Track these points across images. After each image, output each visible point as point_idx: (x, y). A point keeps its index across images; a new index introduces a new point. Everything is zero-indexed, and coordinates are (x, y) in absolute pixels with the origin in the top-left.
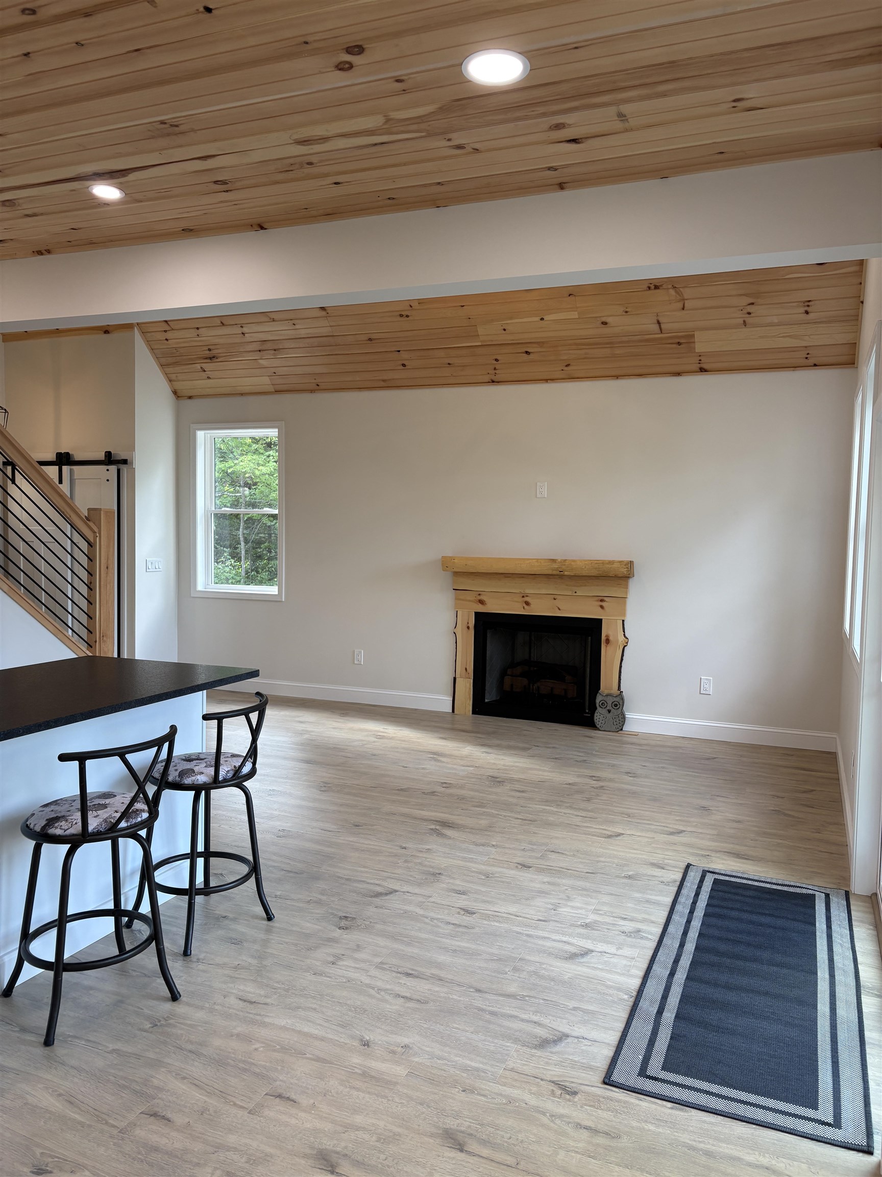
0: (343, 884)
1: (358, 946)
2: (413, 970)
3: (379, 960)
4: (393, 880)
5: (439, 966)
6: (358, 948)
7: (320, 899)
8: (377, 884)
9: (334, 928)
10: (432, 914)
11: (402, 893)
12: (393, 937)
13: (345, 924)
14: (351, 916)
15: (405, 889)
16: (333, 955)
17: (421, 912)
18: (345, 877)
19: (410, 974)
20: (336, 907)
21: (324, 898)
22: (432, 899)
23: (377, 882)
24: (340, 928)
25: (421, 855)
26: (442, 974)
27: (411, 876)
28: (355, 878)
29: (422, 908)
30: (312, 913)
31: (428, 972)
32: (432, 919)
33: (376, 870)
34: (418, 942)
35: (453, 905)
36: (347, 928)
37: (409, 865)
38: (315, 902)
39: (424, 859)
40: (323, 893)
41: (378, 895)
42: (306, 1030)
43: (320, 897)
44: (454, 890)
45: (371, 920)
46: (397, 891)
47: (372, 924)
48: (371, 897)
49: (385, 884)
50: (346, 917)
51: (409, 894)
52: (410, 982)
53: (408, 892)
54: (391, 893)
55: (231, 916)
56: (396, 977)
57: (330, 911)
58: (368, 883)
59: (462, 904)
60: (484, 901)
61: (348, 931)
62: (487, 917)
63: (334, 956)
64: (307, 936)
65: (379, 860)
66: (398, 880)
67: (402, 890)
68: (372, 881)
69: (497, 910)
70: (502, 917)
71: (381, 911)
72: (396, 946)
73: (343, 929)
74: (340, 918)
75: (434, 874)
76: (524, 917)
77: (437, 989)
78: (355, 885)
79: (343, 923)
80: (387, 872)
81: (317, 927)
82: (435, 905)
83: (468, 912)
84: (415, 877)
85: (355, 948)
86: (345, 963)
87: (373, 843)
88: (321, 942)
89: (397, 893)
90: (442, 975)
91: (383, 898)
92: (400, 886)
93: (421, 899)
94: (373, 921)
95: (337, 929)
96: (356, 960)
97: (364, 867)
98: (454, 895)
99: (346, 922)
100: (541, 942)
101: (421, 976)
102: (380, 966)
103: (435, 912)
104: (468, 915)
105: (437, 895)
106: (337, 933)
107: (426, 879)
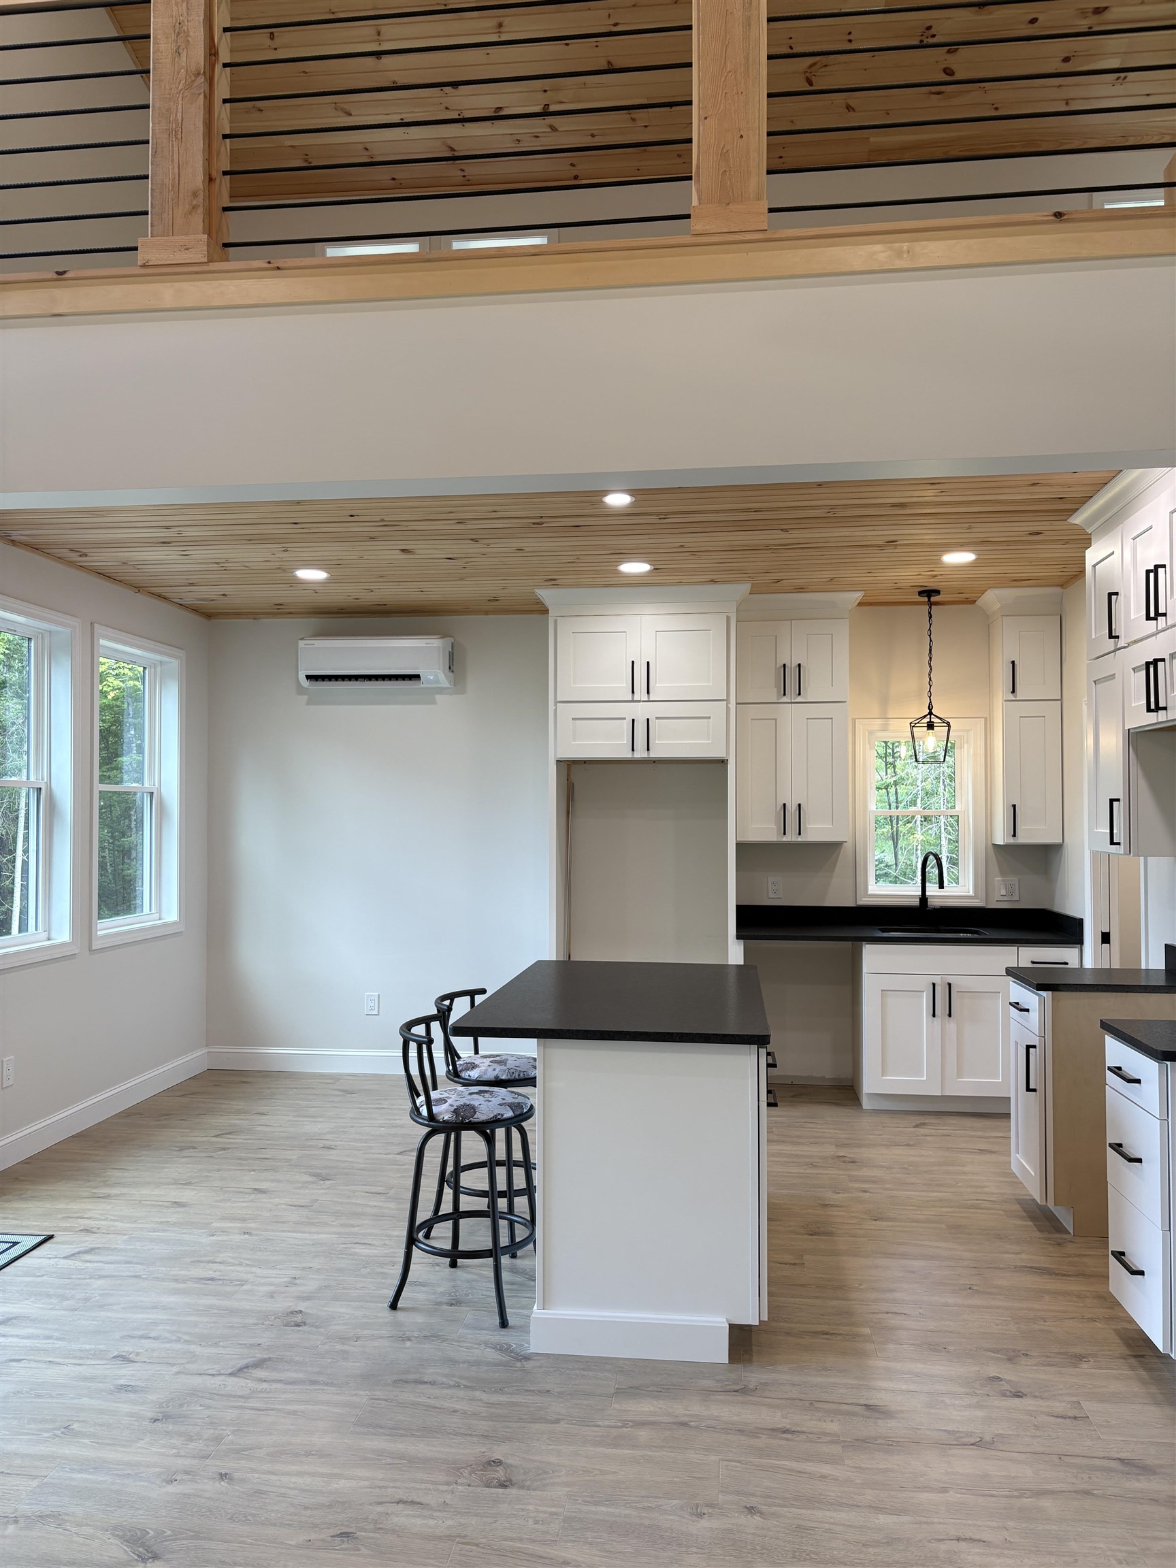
0: (319, 1373)
1: (272, 1297)
2: (206, 1284)
3: (245, 1287)
4: (240, 1393)
5: (176, 1292)
6: (271, 1295)
7: (343, 1344)
8: (265, 1381)
9: (309, 1311)
10: (178, 1346)
11: (222, 1372)
12: (232, 1312)
13: (296, 1317)
14: (291, 1328)
15: (218, 1381)
16: (298, 1284)
17: (193, 1348)
18: (321, 1387)
19: (209, 1280)
20: (315, 1337)
21: (339, 1347)
22: (175, 1369)
23: (265, 1385)
24: (301, 1312)
25: (188, 1462)
26: (174, 1285)
27: (209, 1407)
28: (305, 1387)
29: (191, 1352)
30: (344, 1324)
31: (190, 1284)
32: (178, 1341)
33: (272, 1410)
34: (199, 1310)
35: (144, 1365)
36: (292, 1313)
37: (212, 1431)
38: (348, 1339)
39: (182, 1453)
40: (345, 1355)
41: (259, 1364)
42: (299, 1234)
43: (346, 1348)
44: (135, 1392)
45: (264, 1326)
46: (230, 1374)
47: (261, 1322)
48: (269, 1359)
49: (251, 1384)
50: (298, 1325)
51: (210, 1372)
52: (210, 1274)
53: (213, 1375)
54: (240, 1370)
55: (445, 1307)
56: (223, 1276)
57: (322, 1330)
58: (280, 1381)
59: (128, 1369)
60: (92, 1378)
61: (289, 1310)
62: (97, 1355)
63: (296, 1284)
64: (336, 1299)
65: (271, 1434)
66: (230, 1396)
67: (222, 1378)
68: (274, 1386)
69: (78, 1367)
70: (75, 1358)
71: (252, 1341)
72: (226, 1303)
73: (296, 1312)
74: (305, 1324)
75: (166, 1417)
76: (39, 1361)
77: (183, 1272)
78: (301, 1376)
79: (299, 1318)
80: (252, 1409)
81: (331, 1310)
82: (171, 1361)
83: (123, 1358)
84: (201, 1405)
85: (275, 1295)
86: (283, 1280)
87: (293, 1479)
88: (316, 1295)
89: (230, 1371)
90: (174, 1283)
91: (253, 1359)
92: (227, 1383)
93: (192, 1367)
94: (261, 1326)
95: (303, 1310)
96: (271, 1284)
97: (294, 1413)
98: (139, 1383)
99: (295, 1320)
100: (38, 1332)
101: (196, 1280)
102: (243, 1282)
103: (173, 1350)
104: (124, 1354)
105: (167, 1378)
106: (302, 1306)
107: (181, 1405)
